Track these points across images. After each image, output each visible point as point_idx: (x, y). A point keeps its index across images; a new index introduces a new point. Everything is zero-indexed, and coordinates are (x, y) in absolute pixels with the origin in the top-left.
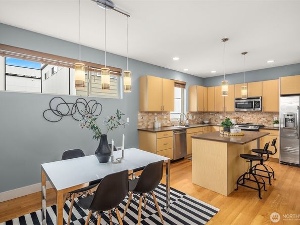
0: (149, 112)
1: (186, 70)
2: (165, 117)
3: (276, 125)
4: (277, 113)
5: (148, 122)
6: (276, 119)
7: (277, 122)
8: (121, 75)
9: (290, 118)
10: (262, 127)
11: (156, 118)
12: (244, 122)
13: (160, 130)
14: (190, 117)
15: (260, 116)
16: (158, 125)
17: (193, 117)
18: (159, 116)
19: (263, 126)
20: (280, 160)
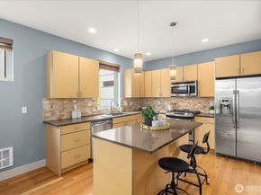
0: (63, 99)
1: (116, 51)
2: (90, 105)
3: (212, 112)
4: (213, 98)
5: (61, 111)
6: (211, 105)
7: (212, 108)
8: (11, 48)
9: (226, 103)
10: (197, 113)
11: (75, 107)
12: (181, 109)
13: (80, 121)
14: (126, 104)
15: (196, 101)
16: (76, 114)
17: (129, 103)
18: (80, 103)
19: (199, 113)
20: (216, 152)
